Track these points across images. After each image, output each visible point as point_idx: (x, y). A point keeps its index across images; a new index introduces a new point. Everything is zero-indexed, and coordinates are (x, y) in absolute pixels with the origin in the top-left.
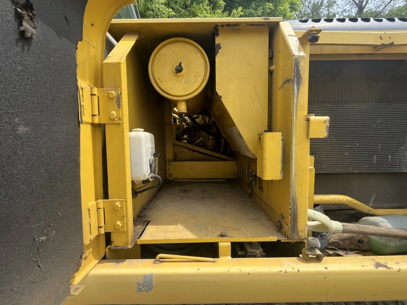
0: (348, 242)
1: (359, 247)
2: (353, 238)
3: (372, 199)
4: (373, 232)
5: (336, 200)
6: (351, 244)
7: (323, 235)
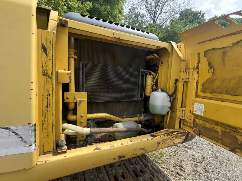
0: (104, 137)
1: (110, 139)
2: (107, 135)
3: (125, 114)
4: (108, 131)
5: (100, 116)
6: (106, 138)
7: (92, 136)
